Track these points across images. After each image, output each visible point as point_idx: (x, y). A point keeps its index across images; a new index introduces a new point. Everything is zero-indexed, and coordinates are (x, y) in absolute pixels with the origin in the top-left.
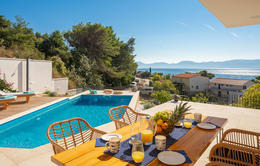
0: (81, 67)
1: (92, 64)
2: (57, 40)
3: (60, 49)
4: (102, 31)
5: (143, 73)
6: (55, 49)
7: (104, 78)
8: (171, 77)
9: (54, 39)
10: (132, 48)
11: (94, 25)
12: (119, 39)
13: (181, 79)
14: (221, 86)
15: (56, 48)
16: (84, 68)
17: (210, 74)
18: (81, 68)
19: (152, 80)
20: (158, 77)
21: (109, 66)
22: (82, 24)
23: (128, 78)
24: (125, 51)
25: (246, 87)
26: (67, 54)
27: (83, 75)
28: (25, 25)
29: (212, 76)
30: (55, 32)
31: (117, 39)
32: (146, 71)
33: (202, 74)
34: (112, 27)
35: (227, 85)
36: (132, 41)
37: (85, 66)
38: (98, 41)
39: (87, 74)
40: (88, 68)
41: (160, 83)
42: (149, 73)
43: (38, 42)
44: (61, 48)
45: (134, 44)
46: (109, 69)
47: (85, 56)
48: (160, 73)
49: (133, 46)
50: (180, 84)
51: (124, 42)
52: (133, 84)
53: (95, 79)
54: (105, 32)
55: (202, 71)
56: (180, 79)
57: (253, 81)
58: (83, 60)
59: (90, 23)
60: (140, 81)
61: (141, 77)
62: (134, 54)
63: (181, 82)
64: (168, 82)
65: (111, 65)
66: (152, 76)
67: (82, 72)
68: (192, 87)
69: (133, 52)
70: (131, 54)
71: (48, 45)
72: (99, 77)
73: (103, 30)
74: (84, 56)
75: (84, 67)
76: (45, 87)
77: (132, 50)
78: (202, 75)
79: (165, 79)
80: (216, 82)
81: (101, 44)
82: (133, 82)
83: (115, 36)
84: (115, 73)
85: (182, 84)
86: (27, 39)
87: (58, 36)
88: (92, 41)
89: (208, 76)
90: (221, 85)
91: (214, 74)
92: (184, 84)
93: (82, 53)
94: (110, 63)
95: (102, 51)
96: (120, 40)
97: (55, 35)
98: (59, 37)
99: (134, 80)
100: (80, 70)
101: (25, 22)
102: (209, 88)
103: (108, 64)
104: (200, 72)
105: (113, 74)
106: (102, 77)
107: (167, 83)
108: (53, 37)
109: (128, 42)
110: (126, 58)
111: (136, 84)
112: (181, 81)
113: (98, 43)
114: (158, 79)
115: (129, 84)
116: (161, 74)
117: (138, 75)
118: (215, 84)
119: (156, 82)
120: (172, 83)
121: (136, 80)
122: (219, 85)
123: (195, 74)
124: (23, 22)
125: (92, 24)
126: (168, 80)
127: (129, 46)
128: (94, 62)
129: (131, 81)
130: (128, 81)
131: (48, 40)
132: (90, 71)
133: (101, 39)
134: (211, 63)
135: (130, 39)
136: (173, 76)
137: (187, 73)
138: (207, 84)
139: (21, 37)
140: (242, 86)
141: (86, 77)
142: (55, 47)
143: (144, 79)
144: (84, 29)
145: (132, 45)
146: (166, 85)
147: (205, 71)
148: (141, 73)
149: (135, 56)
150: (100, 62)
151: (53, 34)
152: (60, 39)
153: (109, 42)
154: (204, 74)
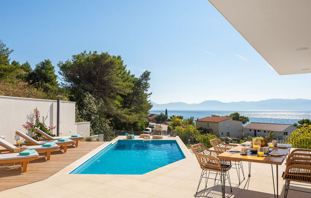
0: (85, 108)
1: (98, 104)
2: (47, 72)
3: (51, 85)
4: (112, 63)
5: (157, 117)
6: (44, 85)
7: (113, 123)
8: (194, 122)
9: (43, 71)
10: (146, 84)
11: (101, 55)
12: (129, 72)
13: (208, 124)
14: (257, 133)
15: (46, 83)
16: (89, 111)
17: (243, 117)
18: (85, 110)
19: (171, 125)
20: (178, 122)
21: (119, 108)
22: (85, 54)
23: (141, 123)
24: (138, 88)
25: (287, 133)
26: (60, 92)
27: (88, 118)
28: (7, 53)
29: (246, 120)
30: (44, 62)
31: (128, 71)
32: (162, 114)
33: (233, 117)
34: (121, 57)
35: (265, 131)
36: (146, 75)
37: (91, 108)
38: (106, 75)
39: (93, 118)
40: (94, 110)
41: (182, 129)
42: (165, 116)
43: (20, 75)
44: (53, 83)
45: (149, 80)
46: (119, 111)
47: (90, 95)
48: (179, 116)
49: (148, 82)
50: (207, 130)
51: (135, 77)
52: (148, 130)
53: (102, 124)
54: (115, 63)
55: (234, 113)
56: (206, 124)
57: (295, 125)
58: (88, 99)
59: (96, 52)
60: (155, 126)
61: (155, 121)
62: (148, 92)
63: (208, 128)
64: (192, 128)
65: (121, 106)
66: (169, 120)
67: (87, 114)
68: (222, 133)
69: (147, 89)
70: (145, 92)
71: (35, 79)
72: (108, 121)
73: (113, 61)
74: (88, 95)
75: (89, 108)
76: (70, 132)
77: (146, 86)
78: (234, 119)
79: (187, 124)
80: (251, 128)
81: (109, 79)
82: (147, 128)
83: (125, 68)
84: (127, 116)
85: (209, 130)
86: (10, 72)
87: (48, 67)
88: (97, 75)
89: (240, 120)
90: (257, 131)
91: (248, 118)
92: (212, 130)
93: (86, 91)
94: (120, 104)
95: (110, 88)
96: (131, 74)
97: (44, 66)
98: (50, 69)
99: (148, 126)
100: (85, 112)
101: (7, 49)
102: (242, 134)
103: (117, 105)
104: (231, 115)
105: (124, 118)
106: (110, 121)
107: (190, 129)
108: (42, 68)
109: (142, 76)
110: (139, 97)
111: (151, 131)
112: (208, 126)
113: (106, 78)
114: (179, 124)
115: (142, 131)
116: (181, 118)
117: (151, 119)
118: (250, 130)
119: (177, 127)
120: (197, 129)
121: (150, 125)
122: (255, 131)
123: (225, 117)
124: (6, 49)
125: (99, 53)
126: (191, 126)
127: (142, 82)
128: (102, 102)
129: (144, 126)
130: (142, 127)
131: (35, 72)
132: (97, 114)
133: (110, 73)
134: (243, 103)
135: (144, 73)
136: (198, 119)
137: (214, 116)
138: (240, 130)
139: (2, 69)
140: (283, 132)
141: (92, 122)
142: (44, 82)
143: (159, 125)
144: (88, 60)
145: (146, 80)
146: (189, 132)
147: (237, 113)
148: (154, 116)
149: (150, 94)
150: (108, 102)
151: (41, 65)
152: (51, 71)
153: (120, 76)
154: (236, 117)
